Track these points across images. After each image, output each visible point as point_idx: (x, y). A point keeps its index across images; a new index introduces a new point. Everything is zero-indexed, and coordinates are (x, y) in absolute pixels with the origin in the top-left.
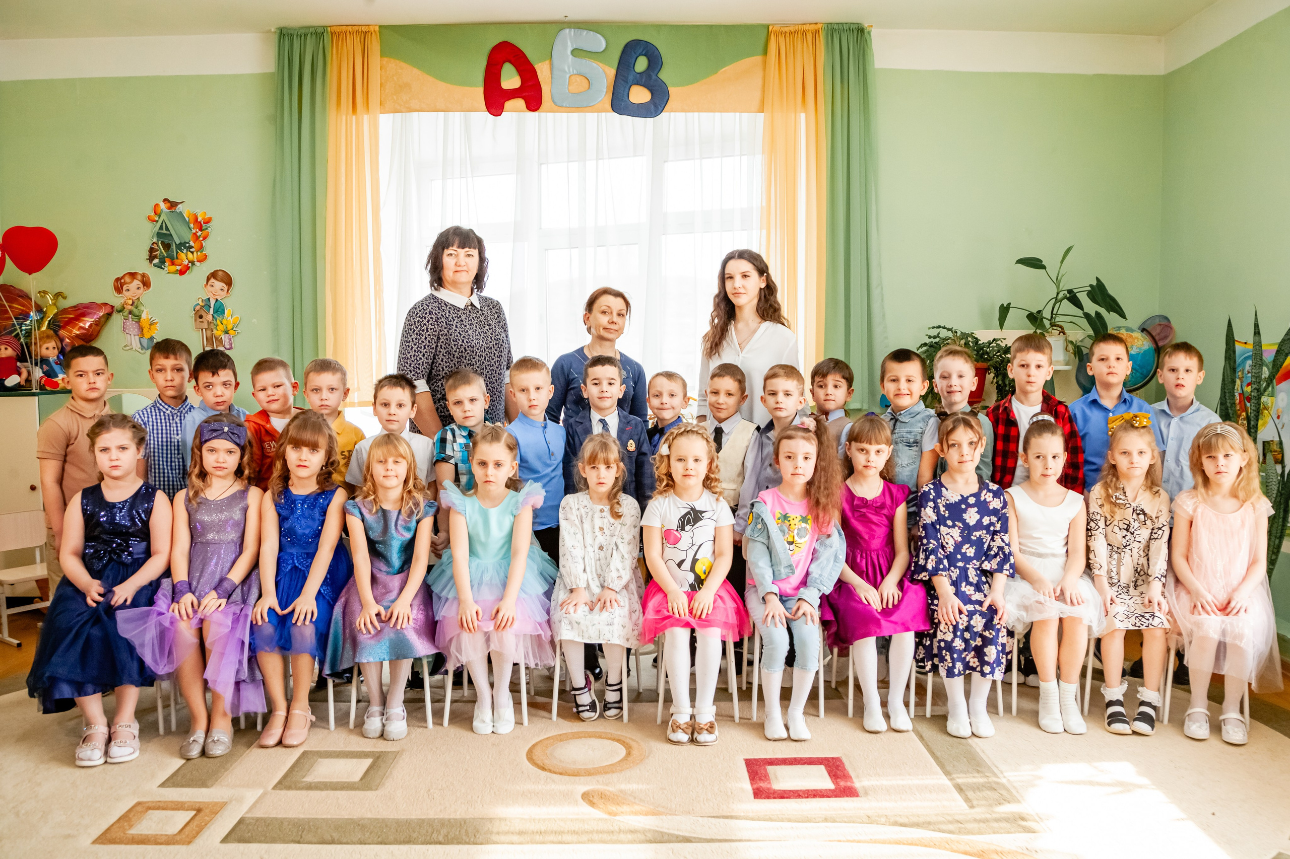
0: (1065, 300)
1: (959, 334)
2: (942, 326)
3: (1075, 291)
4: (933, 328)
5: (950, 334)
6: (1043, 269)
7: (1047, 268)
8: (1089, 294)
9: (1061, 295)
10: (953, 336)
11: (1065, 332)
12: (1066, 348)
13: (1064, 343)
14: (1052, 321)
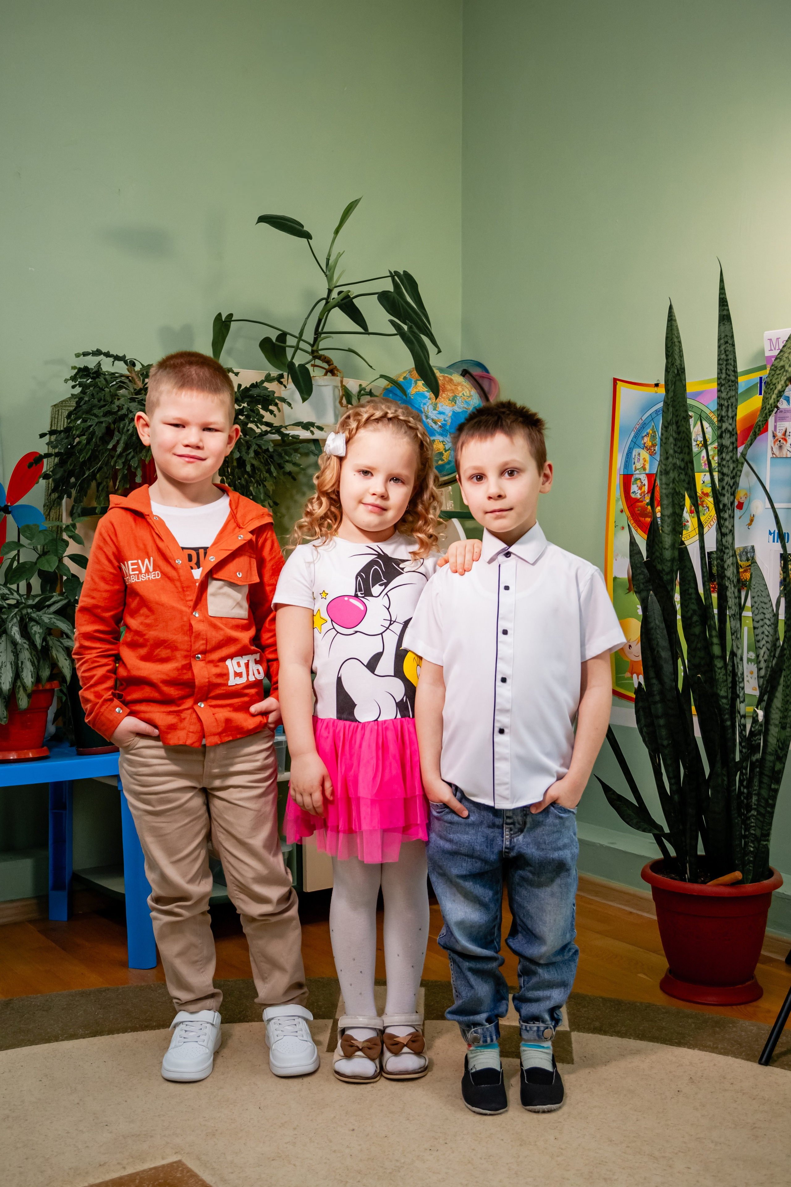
0: (337, 308)
1: (138, 368)
2: (104, 350)
3: (354, 290)
4: (85, 354)
5: (121, 368)
6: (306, 240)
7: (311, 238)
8: (384, 297)
9: (334, 294)
10: (128, 371)
11: (338, 370)
12: (341, 399)
13: (337, 391)
14: (315, 348)
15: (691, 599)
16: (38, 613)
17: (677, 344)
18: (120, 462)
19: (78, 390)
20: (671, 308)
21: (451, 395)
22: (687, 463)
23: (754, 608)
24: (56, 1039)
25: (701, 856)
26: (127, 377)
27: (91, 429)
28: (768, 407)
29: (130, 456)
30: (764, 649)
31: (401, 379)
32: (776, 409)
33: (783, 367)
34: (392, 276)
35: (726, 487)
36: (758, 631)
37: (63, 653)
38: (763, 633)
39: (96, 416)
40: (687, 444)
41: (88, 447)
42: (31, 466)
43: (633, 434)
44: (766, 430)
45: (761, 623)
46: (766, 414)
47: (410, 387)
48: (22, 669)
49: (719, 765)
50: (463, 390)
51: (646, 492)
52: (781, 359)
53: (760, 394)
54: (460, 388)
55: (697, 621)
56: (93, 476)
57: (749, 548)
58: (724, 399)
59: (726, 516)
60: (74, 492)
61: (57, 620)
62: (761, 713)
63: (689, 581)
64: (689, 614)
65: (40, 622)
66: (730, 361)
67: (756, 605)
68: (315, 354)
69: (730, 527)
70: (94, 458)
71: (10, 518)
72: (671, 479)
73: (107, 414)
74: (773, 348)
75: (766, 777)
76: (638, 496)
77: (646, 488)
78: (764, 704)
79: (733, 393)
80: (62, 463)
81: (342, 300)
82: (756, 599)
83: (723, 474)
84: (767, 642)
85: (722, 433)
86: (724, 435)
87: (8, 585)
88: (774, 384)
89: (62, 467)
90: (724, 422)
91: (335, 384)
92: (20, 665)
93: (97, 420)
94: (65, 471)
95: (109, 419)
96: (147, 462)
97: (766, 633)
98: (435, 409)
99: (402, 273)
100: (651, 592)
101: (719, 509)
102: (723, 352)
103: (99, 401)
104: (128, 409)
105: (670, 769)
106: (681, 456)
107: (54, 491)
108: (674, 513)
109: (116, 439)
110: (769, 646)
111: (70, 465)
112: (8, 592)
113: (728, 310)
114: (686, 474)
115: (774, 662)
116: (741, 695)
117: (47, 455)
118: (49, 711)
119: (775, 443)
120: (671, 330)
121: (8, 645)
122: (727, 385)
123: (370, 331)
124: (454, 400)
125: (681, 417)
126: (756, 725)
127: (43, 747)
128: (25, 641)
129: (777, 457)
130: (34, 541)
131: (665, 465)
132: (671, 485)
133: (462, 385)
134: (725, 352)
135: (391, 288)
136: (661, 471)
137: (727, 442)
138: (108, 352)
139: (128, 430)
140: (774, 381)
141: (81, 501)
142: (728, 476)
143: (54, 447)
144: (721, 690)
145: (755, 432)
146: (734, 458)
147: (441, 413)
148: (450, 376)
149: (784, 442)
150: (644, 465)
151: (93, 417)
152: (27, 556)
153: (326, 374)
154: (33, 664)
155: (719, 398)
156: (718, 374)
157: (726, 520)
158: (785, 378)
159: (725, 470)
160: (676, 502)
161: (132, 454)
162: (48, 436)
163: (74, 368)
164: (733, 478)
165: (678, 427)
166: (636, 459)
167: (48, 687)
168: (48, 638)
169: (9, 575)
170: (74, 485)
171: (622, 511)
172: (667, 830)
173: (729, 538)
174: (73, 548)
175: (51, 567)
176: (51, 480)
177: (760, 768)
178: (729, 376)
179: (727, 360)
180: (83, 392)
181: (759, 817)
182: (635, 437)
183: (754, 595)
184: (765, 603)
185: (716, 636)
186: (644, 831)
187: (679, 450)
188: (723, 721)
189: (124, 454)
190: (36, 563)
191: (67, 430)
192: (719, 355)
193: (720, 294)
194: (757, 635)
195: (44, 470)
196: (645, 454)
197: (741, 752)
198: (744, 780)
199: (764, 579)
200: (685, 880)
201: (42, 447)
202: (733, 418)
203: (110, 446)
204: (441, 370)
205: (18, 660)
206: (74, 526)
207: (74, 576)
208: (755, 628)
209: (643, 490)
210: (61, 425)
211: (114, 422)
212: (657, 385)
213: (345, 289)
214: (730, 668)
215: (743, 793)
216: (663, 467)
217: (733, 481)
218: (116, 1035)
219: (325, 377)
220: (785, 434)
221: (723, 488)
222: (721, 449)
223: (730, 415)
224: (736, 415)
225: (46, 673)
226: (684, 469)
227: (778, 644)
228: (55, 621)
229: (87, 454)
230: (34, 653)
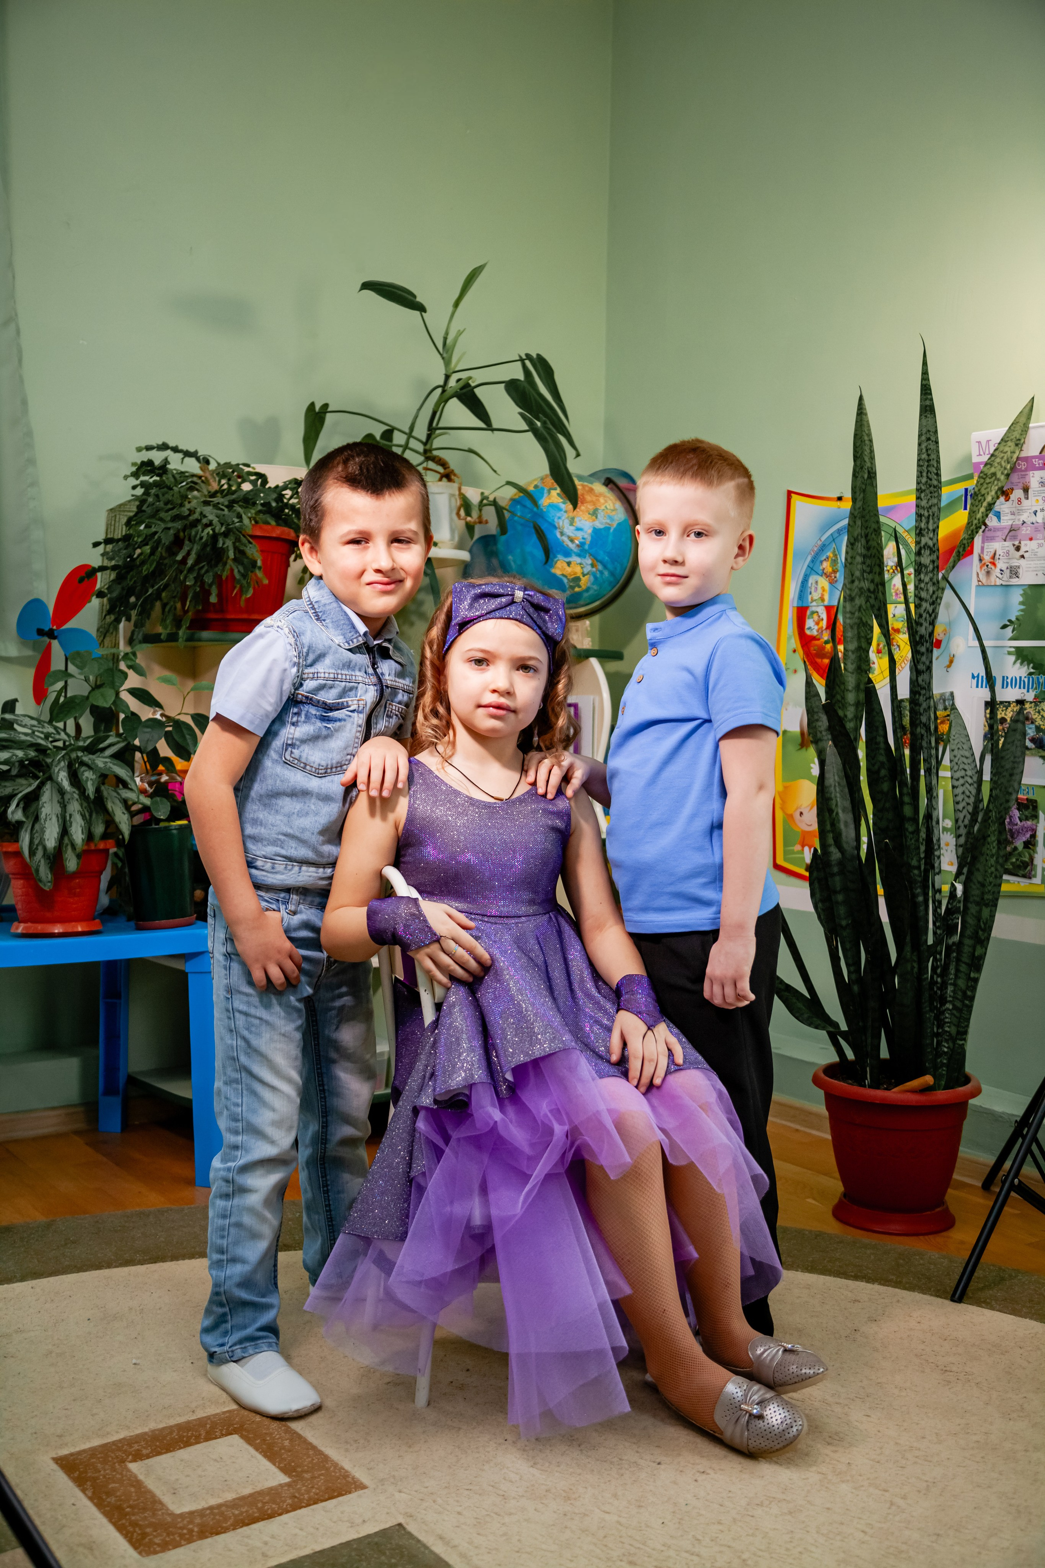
0: (455, 399)
1: (213, 466)
2: (172, 444)
3: (476, 377)
4: (149, 448)
5: (192, 466)
6: (417, 313)
7: (425, 311)
8: (512, 387)
9: (452, 383)
10: (201, 469)
11: (455, 475)
12: (459, 510)
13: (453, 500)
14: (428, 447)
15: (878, 749)
16: (91, 756)
17: (867, 442)
18: (191, 576)
19: (139, 491)
20: (861, 398)
21: (591, 507)
22: (877, 585)
23: (954, 763)
24: (109, 1266)
25: (885, 1060)
26: (200, 477)
27: (156, 537)
28: (975, 522)
29: (203, 571)
30: (965, 811)
31: (531, 488)
32: (983, 527)
33: (994, 474)
34: (522, 360)
35: (924, 615)
36: (959, 791)
37: (121, 805)
38: (963, 793)
39: (161, 520)
40: (878, 562)
41: (152, 557)
42: (81, 580)
43: (809, 558)
44: (971, 552)
45: (961, 781)
46: (972, 531)
47: (542, 497)
48: (71, 823)
49: (908, 949)
50: (606, 502)
51: (825, 627)
52: (991, 465)
53: (965, 508)
54: (602, 500)
55: (885, 776)
56: (158, 593)
57: (948, 694)
58: (923, 508)
59: (923, 649)
60: (134, 613)
61: (114, 764)
62: (959, 888)
63: (877, 727)
64: (876, 767)
65: (93, 766)
66: (932, 462)
67: (956, 760)
68: (428, 455)
69: (928, 663)
70: (159, 572)
71: (55, 644)
72: (857, 607)
73: (175, 518)
74: (982, 453)
75: (963, 965)
76: (815, 633)
77: (824, 624)
78: (963, 878)
79: (935, 501)
80: (120, 579)
81: (461, 389)
82: (956, 752)
83: (921, 599)
84: (968, 804)
85: (920, 549)
86: (923, 552)
87: (54, 723)
88: (983, 495)
89: (119, 584)
90: (923, 535)
91: (451, 492)
92: (68, 818)
93: (163, 526)
94: (123, 589)
95: (178, 525)
96: (224, 578)
97: (968, 793)
98: (571, 524)
99: (535, 356)
100: (830, 742)
101: (916, 642)
102: (924, 450)
103: (166, 504)
104: (201, 513)
105: (849, 954)
106: (870, 577)
107: (109, 612)
108: (859, 648)
109: (186, 548)
110: (970, 808)
111: (131, 580)
112: (54, 731)
113: (932, 399)
114: (876, 598)
115: (976, 828)
116: (936, 865)
117: (102, 569)
118: (102, 877)
119: (981, 568)
120: (861, 425)
121: (54, 796)
122: (928, 491)
123: (495, 426)
124: (595, 513)
125: (872, 529)
126: (954, 901)
127: (94, 919)
128: (74, 790)
129: (983, 585)
130: (86, 669)
131: (850, 590)
132: (857, 614)
133: (605, 497)
134: (927, 450)
135: (521, 377)
136: (844, 597)
137: (926, 559)
138: (177, 447)
139: (201, 538)
140: (983, 491)
141: (143, 625)
142: (926, 601)
143: (111, 559)
144: (912, 859)
145: (959, 552)
146: (935, 580)
147: (578, 529)
148: (590, 485)
149: (993, 567)
150: (822, 595)
151: (159, 522)
152: (78, 687)
153: (440, 480)
154: (83, 816)
155: (917, 506)
156: (918, 477)
157: (923, 654)
158: (997, 488)
159: (923, 594)
160: (862, 634)
161: (206, 568)
162: (102, 546)
163: (134, 464)
164: (933, 603)
165: (867, 542)
166: (813, 588)
167: (102, 846)
168: (103, 788)
169: (55, 712)
170: (134, 607)
171: (795, 651)
172: (844, 1027)
173: (925, 676)
174: (133, 680)
175: (106, 702)
176: (105, 599)
177: (958, 954)
178: (931, 480)
179: (929, 461)
180: (146, 493)
181: (955, 1012)
182: (812, 561)
183: (953, 747)
184: (967, 758)
185: (908, 794)
186: (816, 1028)
187: (868, 570)
188: (914, 896)
189: (197, 568)
190: (87, 698)
191: (126, 538)
192: (919, 455)
193: (922, 379)
194: (956, 796)
195: (98, 586)
196: (824, 582)
197: (935, 933)
198: (937, 967)
199: (965, 729)
200: (864, 1086)
201: (95, 558)
202: (934, 531)
203: (179, 557)
204: (581, 478)
205: (65, 812)
206: (134, 654)
207: (133, 714)
208: (953, 787)
209: (821, 625)
210: (120, 531)
211: (184, 530)
212: (840, 499)
213: (463, 375)
214: (923, 835)
215: (937, 982)
216: (848, 592)
217: (932, 607)
218: (181, 1262)
219: (440, 483)
220: (994, 557)
221: (921, 616)
222: (919, 569)
223: (931, 527)
224: (938, 527)
225: (99, 829)
226: (874, 592)
227: (981, 806)
228: (111, 765)
229: (151, 565)
230: (85, 804)
